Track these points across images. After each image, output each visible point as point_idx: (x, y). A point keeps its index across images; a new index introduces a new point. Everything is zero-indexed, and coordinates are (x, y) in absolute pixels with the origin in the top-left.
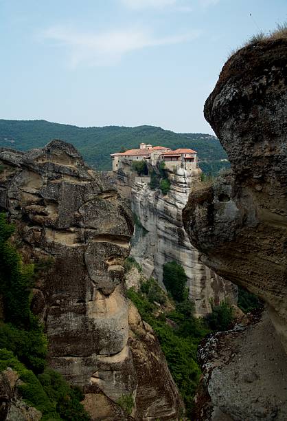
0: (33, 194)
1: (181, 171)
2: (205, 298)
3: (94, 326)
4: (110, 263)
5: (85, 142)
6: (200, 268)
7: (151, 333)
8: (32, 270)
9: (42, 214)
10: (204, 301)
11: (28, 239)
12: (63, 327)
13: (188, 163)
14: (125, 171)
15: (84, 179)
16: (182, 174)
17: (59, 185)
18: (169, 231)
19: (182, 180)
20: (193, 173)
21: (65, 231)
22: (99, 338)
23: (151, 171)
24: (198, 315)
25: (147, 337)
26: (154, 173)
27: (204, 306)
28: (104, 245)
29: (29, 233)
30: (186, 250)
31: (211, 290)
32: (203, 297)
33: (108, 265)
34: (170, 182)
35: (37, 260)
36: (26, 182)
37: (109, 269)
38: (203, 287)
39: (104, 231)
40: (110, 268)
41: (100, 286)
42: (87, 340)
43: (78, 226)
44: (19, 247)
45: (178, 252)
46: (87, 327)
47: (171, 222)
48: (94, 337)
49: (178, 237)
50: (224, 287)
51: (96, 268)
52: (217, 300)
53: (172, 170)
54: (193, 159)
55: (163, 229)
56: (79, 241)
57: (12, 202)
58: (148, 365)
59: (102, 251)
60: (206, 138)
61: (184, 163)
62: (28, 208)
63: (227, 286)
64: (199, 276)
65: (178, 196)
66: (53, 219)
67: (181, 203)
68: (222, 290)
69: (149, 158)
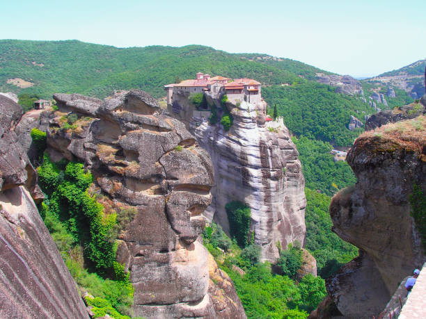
0: (111, 144)
1: (244, 105)
2: (272, 242)
3: (177, 275)
4: (192, 212)
5: (124, 64)
6: (266, 210)
7: (228, 280)
8: (114, 220)
9: (121, 165)
10: (271, 246)
11: (108, 190)
12: (146, 276)
13: (252, 96)
14: (182, 104)
15: (164, 129)
16: (246, 108)
17: (139, 136)
18: (232, 170)
19: (245, 114)
20: (258, 106)
21: (146, 182)
22: (182, 286)
23: (212, 104)
24: (263, 260)
25: (224, 285)
26: (214, 107)
27: (271, 250)
28: (186, 195)
29: (108, 184)
31: (279, 233)
32: (270, 241)
33: (190, 215)
34: (232, 117)
35: (119, 211)
36: (102, 132)
37: (191, 219)
38: (270, 230)
39: (185, 182)
41: (183, 235)
42: (170, 288)
44: (98, 198)
45: (242, 192)
46: (170, 275)
47: (234, 161)
48: (177, 286)
49: (242, 177)
50: (292, 230)
51: (179, 218)
52: (284, 243)
53: (234, 103)
54: (258, 91)
55: (226, 168)
56: (161, 192)
57: (88, 152)
58: (228, 310)
59: (185, 201)
60: (264, 58)
61: (248, 96)
62: (107, 158)
63: (294, 228)
64: (265, 218)
65: (242, 132)
66: (134, 170)
67: (245, 140)
68: (290, 233)
69: (209, 90)
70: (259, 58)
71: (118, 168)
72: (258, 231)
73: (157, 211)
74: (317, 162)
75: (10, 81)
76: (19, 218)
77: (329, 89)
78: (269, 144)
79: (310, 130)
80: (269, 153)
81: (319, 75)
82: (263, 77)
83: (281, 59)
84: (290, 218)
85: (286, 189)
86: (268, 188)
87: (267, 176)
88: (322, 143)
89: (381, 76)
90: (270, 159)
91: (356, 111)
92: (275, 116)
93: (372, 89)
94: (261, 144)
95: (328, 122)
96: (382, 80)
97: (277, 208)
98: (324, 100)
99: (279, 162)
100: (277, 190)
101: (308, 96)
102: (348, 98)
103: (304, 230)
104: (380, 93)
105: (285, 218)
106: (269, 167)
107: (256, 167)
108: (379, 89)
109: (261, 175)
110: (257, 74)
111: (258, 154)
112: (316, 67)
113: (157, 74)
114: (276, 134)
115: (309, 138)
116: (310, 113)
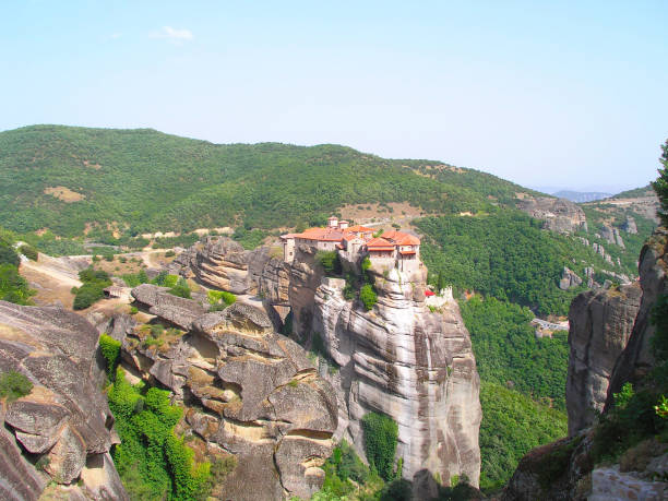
0: (207, 370)
1: (393, 275)
4: (306, 465)
6: (420, 427)
8: (208, 472)
9: (219, 399)
10: (426, 479)
11: (201, 431)
13: (406, 262)
15: (275, 356)
16: (397, 279)
17: (244, 365)
19: (395, 288)
20: (414, 276)
21: (251, 424)
23: (348, 270)
26: (352, 273)
27: (426, 486)
28: (300, 443)
29: (202, 423)
30: (401, 399)
31: (439, 461)
33: (303, 470)
34: (376, 291)
35: (213, 460)
37: (306, 473)
38: (425, 456)
39: (301, 425)
40: (308, 472)
43: (267, 419)
44: (188, 439)
45: (386, 401)
47: (377, 354)
49: (387, 378)
50: (459, 456)
51: (290, 472)
52: (446, 475)
53: (380, 271)
54: (415, 254)
55: (365, 364)
56: (269, 436)
57: (177, 377)
59: (298, 451)
60: (436, 167)
61: (400, 261)
62: (201, 389)
63: (462, 454)
64: (419, 439)
65: (390, 313)
66: (235, 409)
67: (394, 325)
68: (455, 461)
69: (345, 249)
70: (429, 168)
71: (216, 403)
72: (407, 458)
73: (263, 460)
74: (509, 337)
75: (49, 191)
76: (101, 492)
77: (532, 224)
78: (428, 331)
79: (501, 285)
80: (428, 345)
81: (520, 196)
82: (432, 201)
83: (462, 169)
84: (457, 437)
85: (452, 396)
86: (423, 395)
87: (422, 378)
88: (518, 307)
89: (618, 197)
90: (429, 353)
91: (571, 259)
92: (440, 287)
93: (601, 220)
94: (416, 330)
95: (529, 275)
96: (618, 203)
97: (437, 424)
98: (524, 240)
99: (442, 358)
100: (438, 398)
101: (500, 233)
102: (560, 238)
103: (478, 455)
104: (613, 225)
105: (449, 439)
106: (427, 366)
107: (408, 365)
108: (613, 219)
109: (415, 376)
110: (424, 195)
111: (412, 346)
112: (515, 182)
113: (273, 189)
114: (439, 315)
115: (499, 299)
116: (502, 260)
